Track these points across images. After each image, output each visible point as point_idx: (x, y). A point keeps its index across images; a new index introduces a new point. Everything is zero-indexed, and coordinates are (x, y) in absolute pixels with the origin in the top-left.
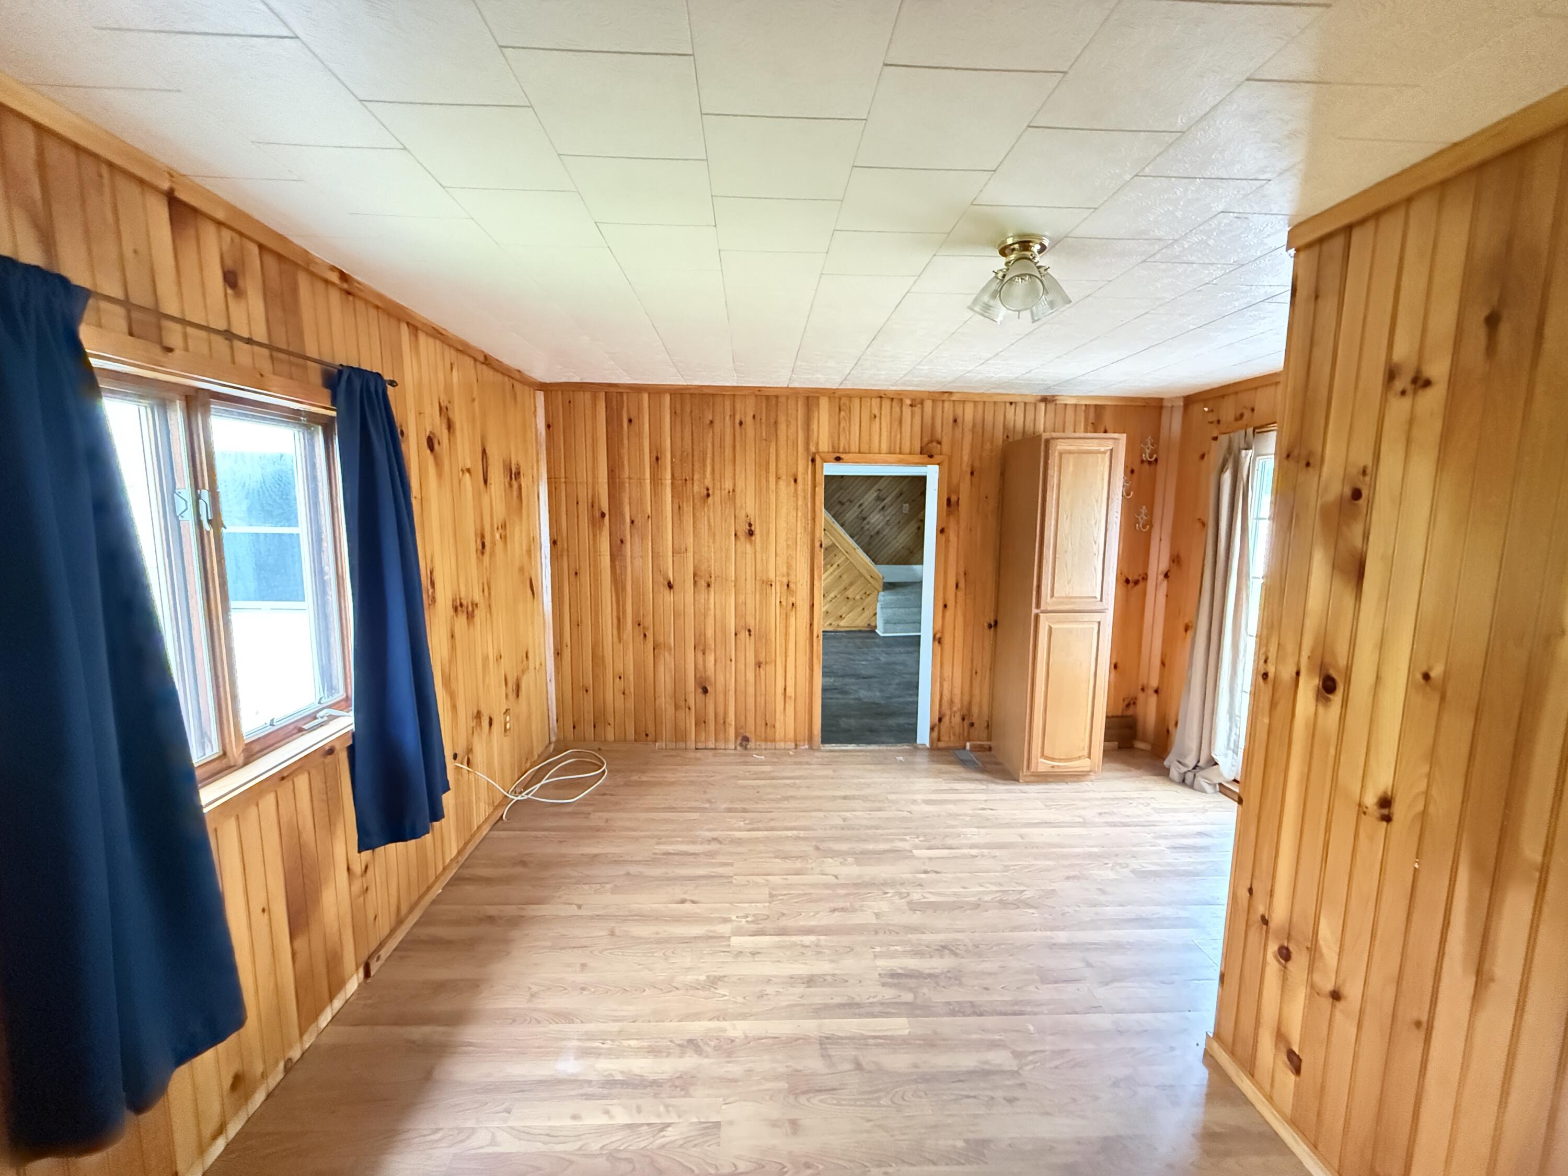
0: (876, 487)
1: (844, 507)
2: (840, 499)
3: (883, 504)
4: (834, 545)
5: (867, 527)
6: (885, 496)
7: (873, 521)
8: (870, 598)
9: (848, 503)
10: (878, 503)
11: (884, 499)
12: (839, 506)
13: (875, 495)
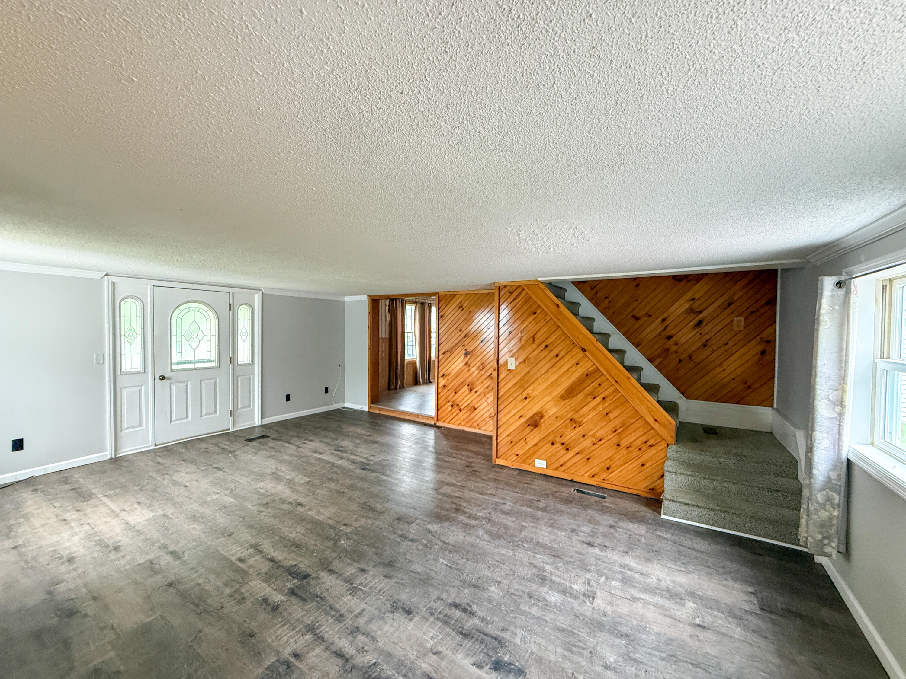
0: (689, 295)
1: (640, 322)
2: (634, 313)
3: (700, 317)
4: (597, 370)
5: (674, 348)
6: (700, 309)
7: (683, 340)
8: (653, 451)
9: (645, 318)
10: (693, 315)
11: (700, 312)
12: (633, 321)
13: (687, 306)
